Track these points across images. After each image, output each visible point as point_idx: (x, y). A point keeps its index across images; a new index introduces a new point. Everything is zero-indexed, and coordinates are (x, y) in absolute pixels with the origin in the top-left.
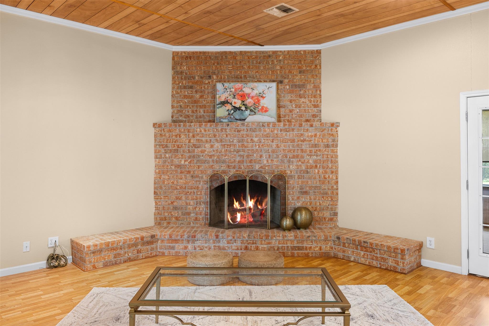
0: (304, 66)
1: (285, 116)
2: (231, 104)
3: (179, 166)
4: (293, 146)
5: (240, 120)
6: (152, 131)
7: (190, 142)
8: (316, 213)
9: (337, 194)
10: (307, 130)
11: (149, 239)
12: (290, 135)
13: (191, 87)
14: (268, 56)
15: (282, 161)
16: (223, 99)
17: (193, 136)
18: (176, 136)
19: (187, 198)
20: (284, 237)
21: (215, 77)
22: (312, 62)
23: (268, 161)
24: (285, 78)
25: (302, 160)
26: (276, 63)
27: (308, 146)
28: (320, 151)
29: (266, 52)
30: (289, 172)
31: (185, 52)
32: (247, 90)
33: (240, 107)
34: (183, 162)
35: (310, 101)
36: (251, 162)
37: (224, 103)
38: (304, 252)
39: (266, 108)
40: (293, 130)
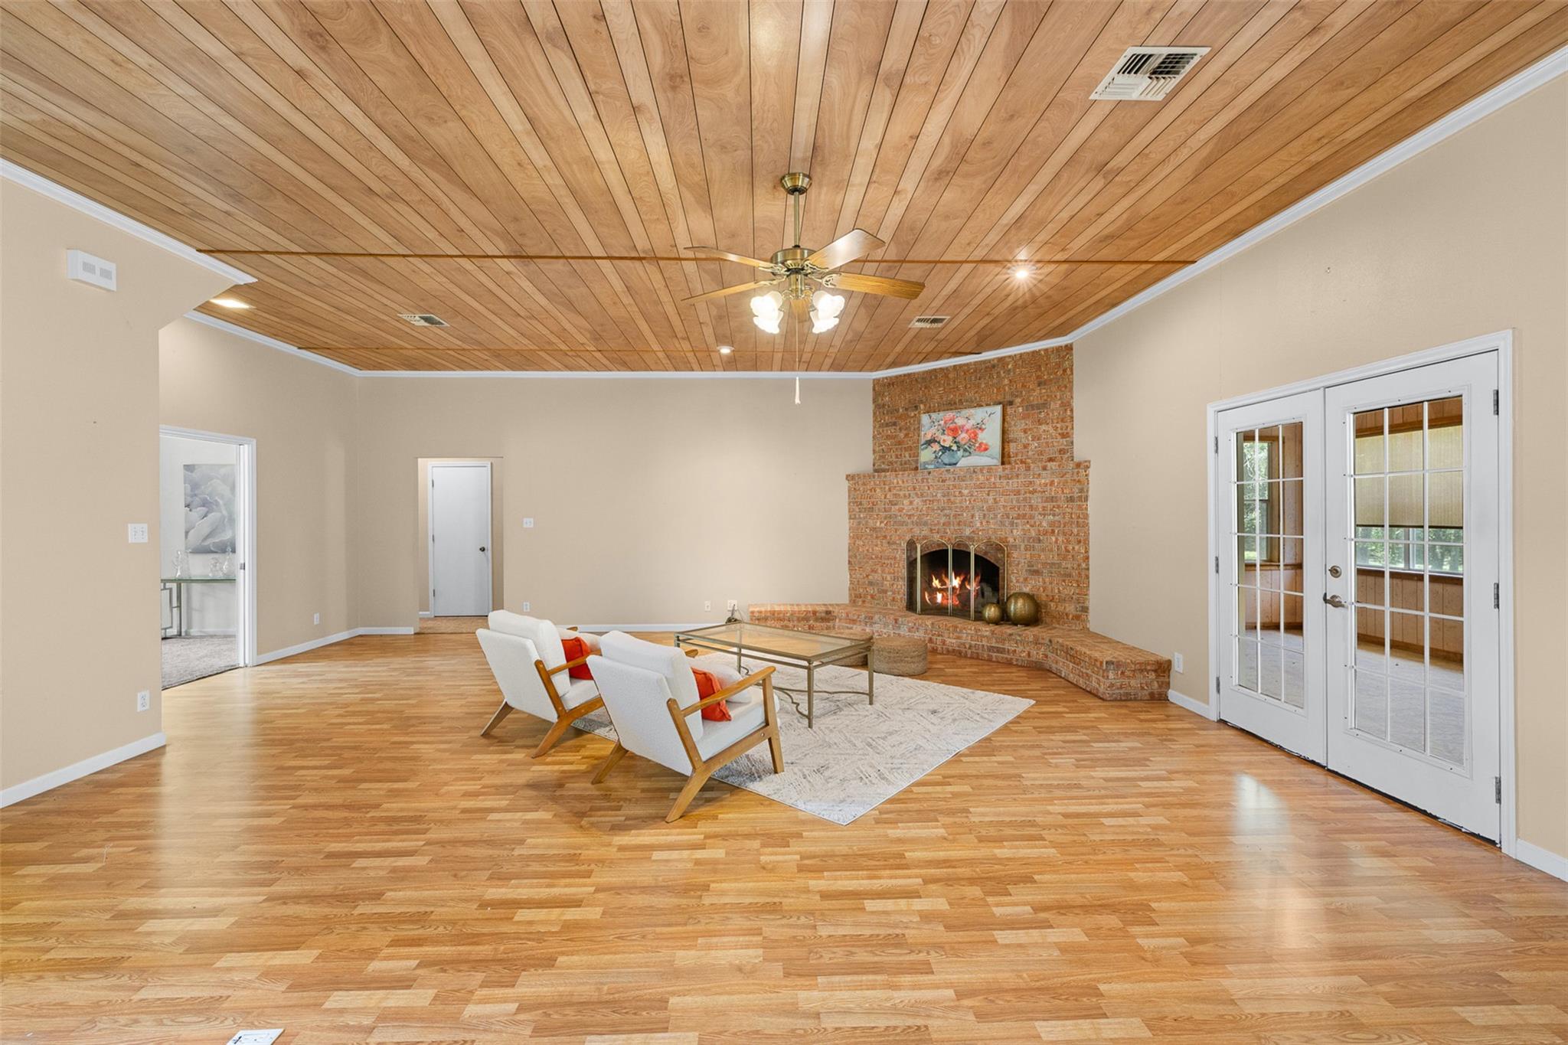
0: (1046, 373)
1: (1017, 455)
2: (939, 443)
3: (874, 529)
4: (1018, 501)
5: (950, 465)
6: (846, 484)
7: (886, 496)
8: (1052, 604)
9: (1087, 577)
10: (1039, 475)
11: (823, 615)
12: (1014, 484)
13: (895, 424)
14: (990, 366)
15: (1002, 523)
16: (929, 437)
17: (890, 490)
18: (871, 490)
19: (883, 571)
20: (977, 630)
21: (922, 406)
22: (1059, 365)
23: (982, 523)
24: (1017, 396)
25: (1032, 522)
26: (1003, 375)
27: (1040, 500)
28: (1059, 507)
29: (989, 361)
30: (1011, 540)
31: (886, 378)
32: (960, 422)
33: (951, 447)
34: (878, 524)
35: (1056, 428)
36: (959, 524)
37: (929, 443)
38: (1005, 656)
39: (986, 445)
40: (1017, 476)
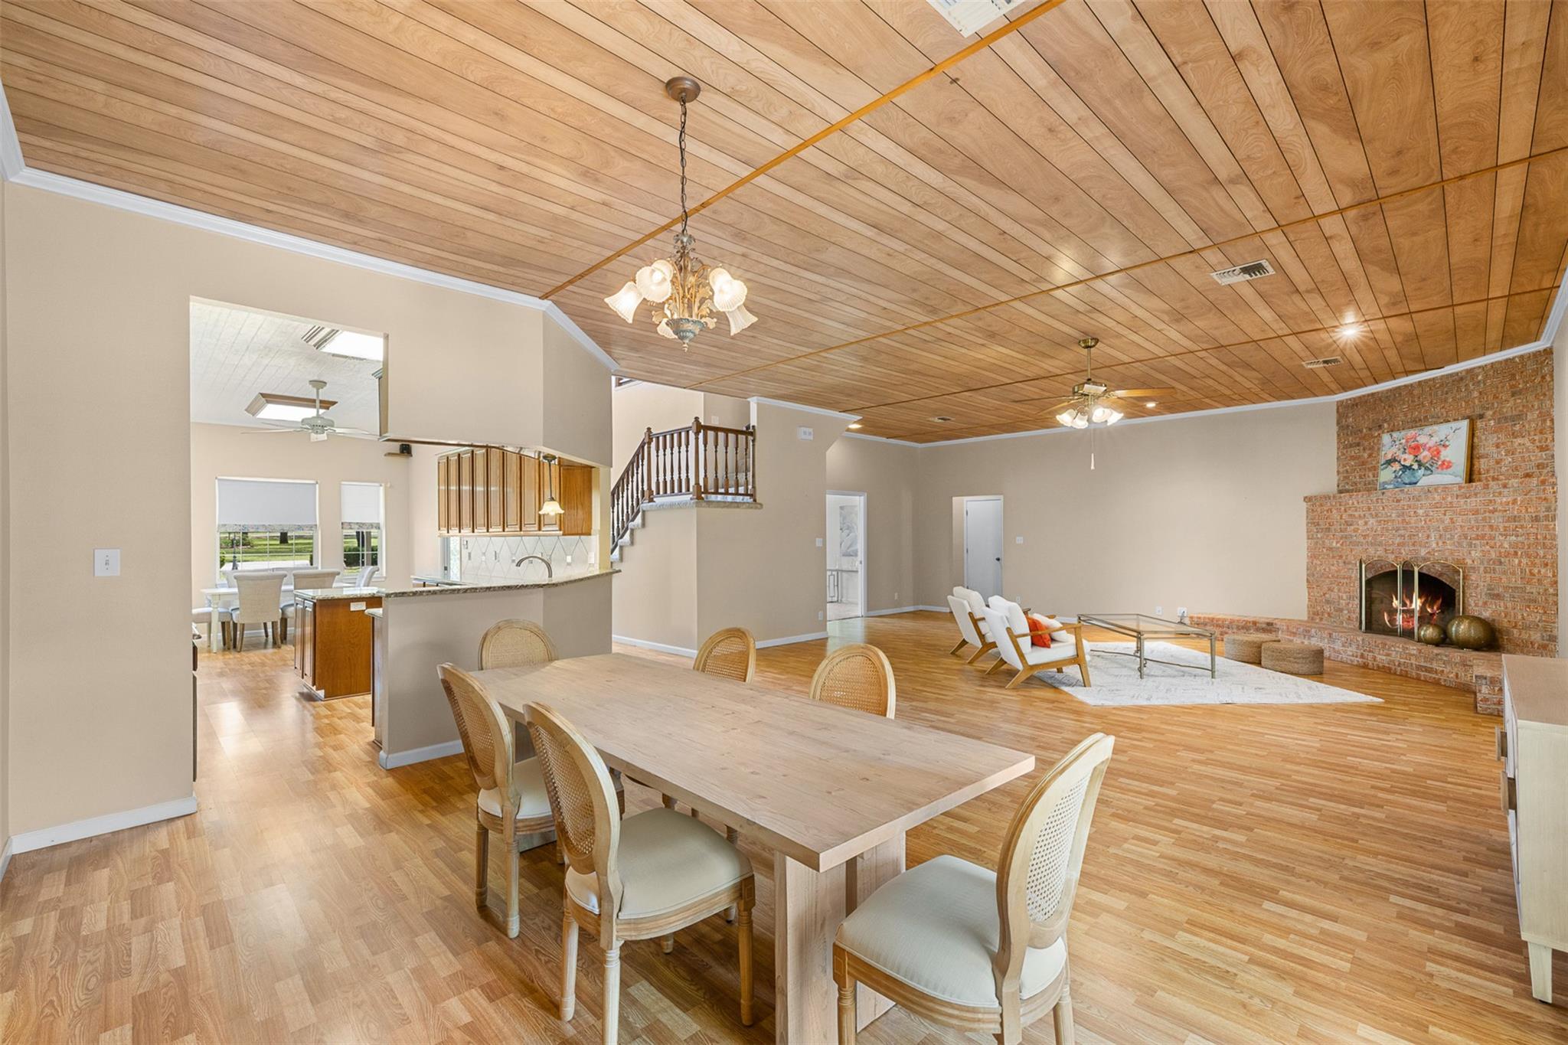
0: (1521, 381)
1: (1488, 471)
2: (1399, 462)
3: (1330, 549)
4: (1476, 521)
5: (1410, 484)
6: (1304, 505)
7: (1341, 516)
9: (1556, 603)
10: (1500, 493)
12: (1473, 503)
13: (1358, 445)
14: (1458, 379)
15: (1460, 544)
16: (1389, 457)
17: (1345, 511)
18: (1327, 511)
19: (1339, 590)
20: (1405, 649)
21: (1386, 425)
22: (1536, 372)
23: (1437, 544)
24: (1488, 409)
25: (1492, 543)
26: (1472, 387)
27: (1500, 520)
28: (1522, 527)
29: (1457, 374)
30: (1469, 562)
31: (1350, 399)
32: (1422, 440)
33: (1411, 465)
34: (1334, 544)
35: (1533, 441)
36: (1414, 545)
37: (1389, 462)
38: (1434, 676)
39: (1449, 462)
40: (1476, 494)
